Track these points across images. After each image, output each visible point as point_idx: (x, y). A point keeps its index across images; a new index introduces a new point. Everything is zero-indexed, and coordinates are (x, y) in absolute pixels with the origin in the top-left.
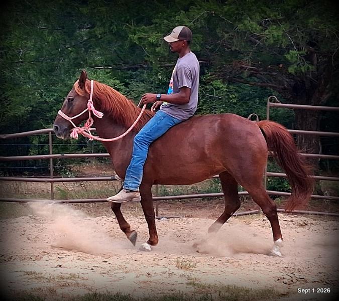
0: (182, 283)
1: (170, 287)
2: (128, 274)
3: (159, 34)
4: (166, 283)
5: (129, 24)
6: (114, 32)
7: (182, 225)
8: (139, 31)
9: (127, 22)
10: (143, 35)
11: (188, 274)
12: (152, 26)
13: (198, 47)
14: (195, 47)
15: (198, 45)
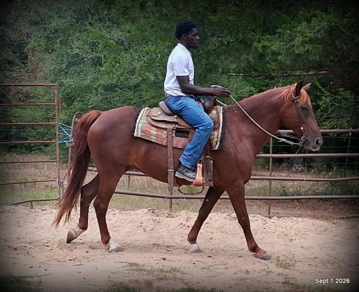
0: (278, 282)
1: (265, 285)
2: (227, 270)
3: (282, 43)
4: (262, 281)
5: (254, 32)
6: (240, 40)
7: (291, 224)
8: (263, 40)
9: (253, 31)
10: (266, 43)
11: (285, 273)
12: (275, 36)
13: (318, 57)
14: (315, 57)
15: (317, 55)
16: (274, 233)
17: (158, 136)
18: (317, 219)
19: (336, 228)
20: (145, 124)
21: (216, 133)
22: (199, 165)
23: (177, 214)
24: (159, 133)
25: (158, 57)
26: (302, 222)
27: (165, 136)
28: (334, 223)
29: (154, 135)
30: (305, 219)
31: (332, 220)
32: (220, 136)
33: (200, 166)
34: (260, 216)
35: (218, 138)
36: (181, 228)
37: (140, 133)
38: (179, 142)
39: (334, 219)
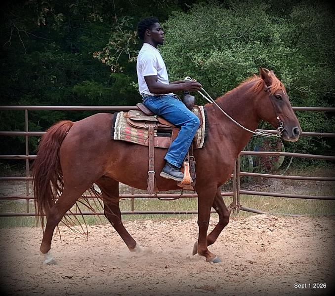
17: (139, 137)
20: (124, 125)
21: (199, 131)
22: (185, 163)
24: (140, 134)
27: (146, 137)
29: (134, 135)
32: (204, 133)
33: (187, 164)
35: (202, 136)
37: (120, 135)
38: (162, 141)
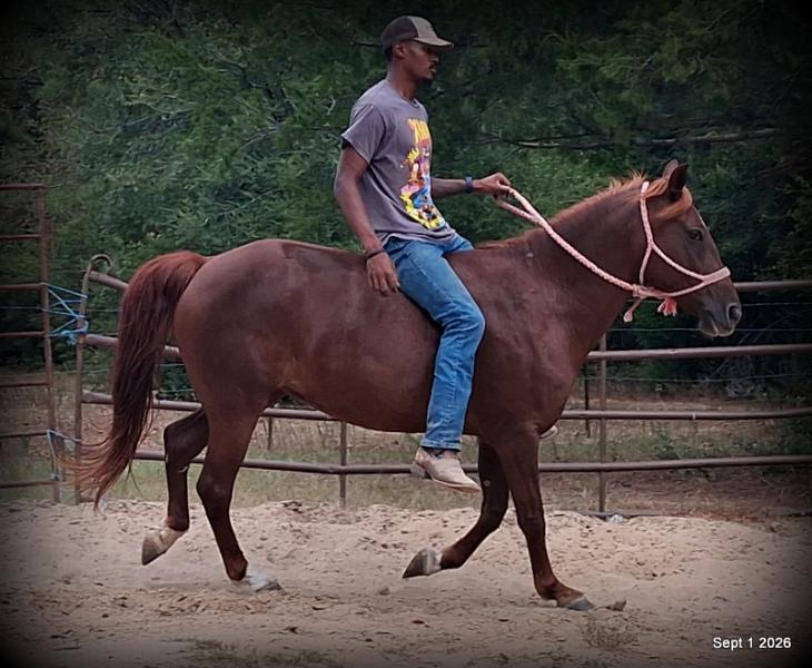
3: (629, 58)
5: (559, 32)
7: (657, 534)
8: (583, 50)
9: (557, 29)
10: (593, 59)
12: (613, 39)
14: (716, 91)
15: (724, 85)
16: (608, 557)
18: (728, 520)
19: (774, 541)
23: (359, 513)
25: (329, 106)
26: (684, 528)
28: (772, 530)
30: (693, 520)
31: (768, 520)
34: (575, 514)
36: (365, 549)
39: (774, 518)
